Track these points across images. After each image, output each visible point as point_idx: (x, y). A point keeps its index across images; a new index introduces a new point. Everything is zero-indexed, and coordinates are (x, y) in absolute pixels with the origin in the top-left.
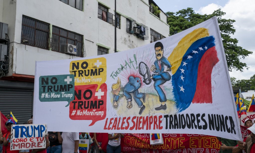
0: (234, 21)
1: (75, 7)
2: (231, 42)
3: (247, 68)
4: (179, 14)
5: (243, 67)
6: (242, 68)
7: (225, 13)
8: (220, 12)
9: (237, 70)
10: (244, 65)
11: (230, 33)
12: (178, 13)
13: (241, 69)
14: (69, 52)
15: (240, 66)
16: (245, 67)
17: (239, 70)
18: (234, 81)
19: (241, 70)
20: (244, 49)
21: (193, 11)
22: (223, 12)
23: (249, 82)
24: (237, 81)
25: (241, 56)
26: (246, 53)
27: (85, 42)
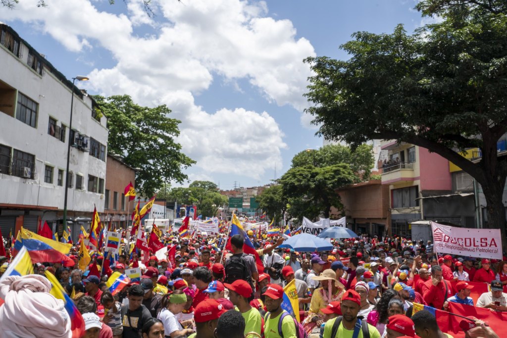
0: (180, 122)
1: (30, 125)
2: (174, 148)
3: (188, 180)
4: (112, 100)
5: (184, 179)
6: (183, 181)
7: (171, 111)
8: (165, 109)
9: (176, 182)
10: (185, 177)
11: (174, 134)
12: (110, 99)
13: (181, 181)
14: (25, 176)
15: (180, 177)
16: (186, 179)
17: (179, 183)
18: (168, 188)
19: (181, 183)
20: (187, 157)
21: (131, 100)
22: (169, 109)
23: (187, 193)
24: (172, 189)
25: (183, 165)
26: (188, 162)
27: (36, 162)
